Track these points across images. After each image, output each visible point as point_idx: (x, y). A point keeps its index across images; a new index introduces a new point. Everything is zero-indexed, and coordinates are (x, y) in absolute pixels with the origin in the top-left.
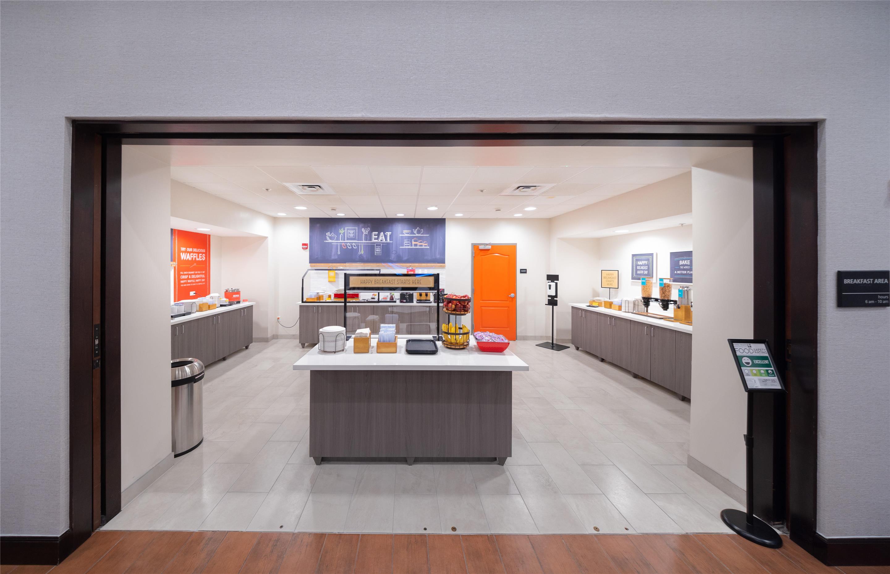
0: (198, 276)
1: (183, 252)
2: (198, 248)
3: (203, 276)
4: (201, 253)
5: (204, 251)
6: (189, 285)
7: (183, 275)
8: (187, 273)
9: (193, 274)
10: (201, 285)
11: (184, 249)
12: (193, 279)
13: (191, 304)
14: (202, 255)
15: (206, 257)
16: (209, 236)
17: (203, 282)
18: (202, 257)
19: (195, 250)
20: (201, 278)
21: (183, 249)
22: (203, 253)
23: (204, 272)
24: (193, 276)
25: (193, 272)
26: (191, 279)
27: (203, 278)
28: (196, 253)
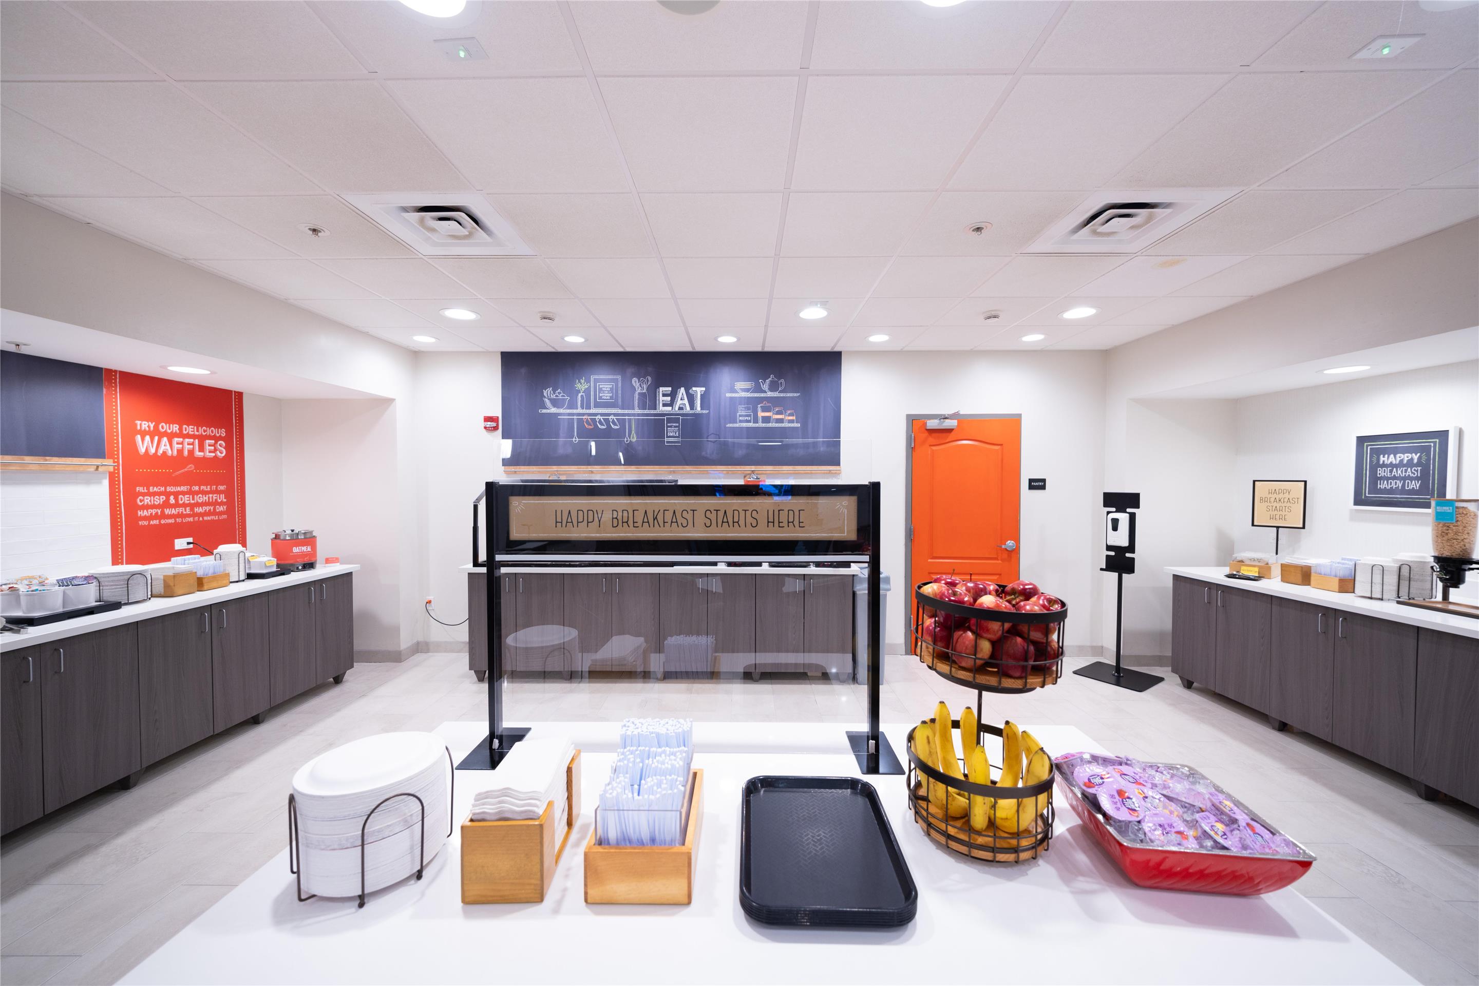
0: (200, 499)
1: (143, 434)
2: (198, 425)
3: (222, 498)
4: (210, 438)
5: (223, 432)
6: (171, 521)
7: (144, 495)
8: (163, 489)
9: (183, 493)
10: (213, 521)
11: (149, 427)
12: (184, 505)
14: (216, 443)
15: (229, 448)
16: (239, 395)
17: (221, 513)
18: (215, 450)
19: (189, 429)
20: (216, 503)
21: (145, 425)
22: (220, 438)
23: (222, 488)
24: (185, 499)
25: (184, 488)
26: (176, 505)
27: (221, 504)
28: (193, 437)
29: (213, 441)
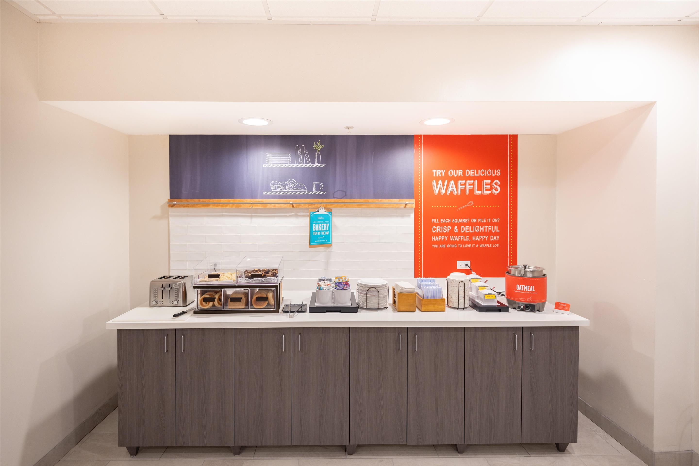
0: (478, 229)
1: (437, 179)
2: (478, 168)
3: (496, 229)
4: (487, 178)
5: (498, 173)
6: (454, 246)
7: (437, 225)
8: (449, 221)
9: (465, 224)
10: (486, 248)
11: (441, 173)
12: (465, 234)
13: (367, 289)
14: (492, 182)
15: (503, 186)
16: (514, 138)
17: (494, 242)
18: (491, 188)
19: (471, 173)
20: (490, 234)
21: (438, 172)
22: (496, 178)
23: (496, 220)
24: (466, 229)
25: (465, 220)
26: (459, 234)
27: (495, 234)
28: (474, 178)
29: (490, 181)
